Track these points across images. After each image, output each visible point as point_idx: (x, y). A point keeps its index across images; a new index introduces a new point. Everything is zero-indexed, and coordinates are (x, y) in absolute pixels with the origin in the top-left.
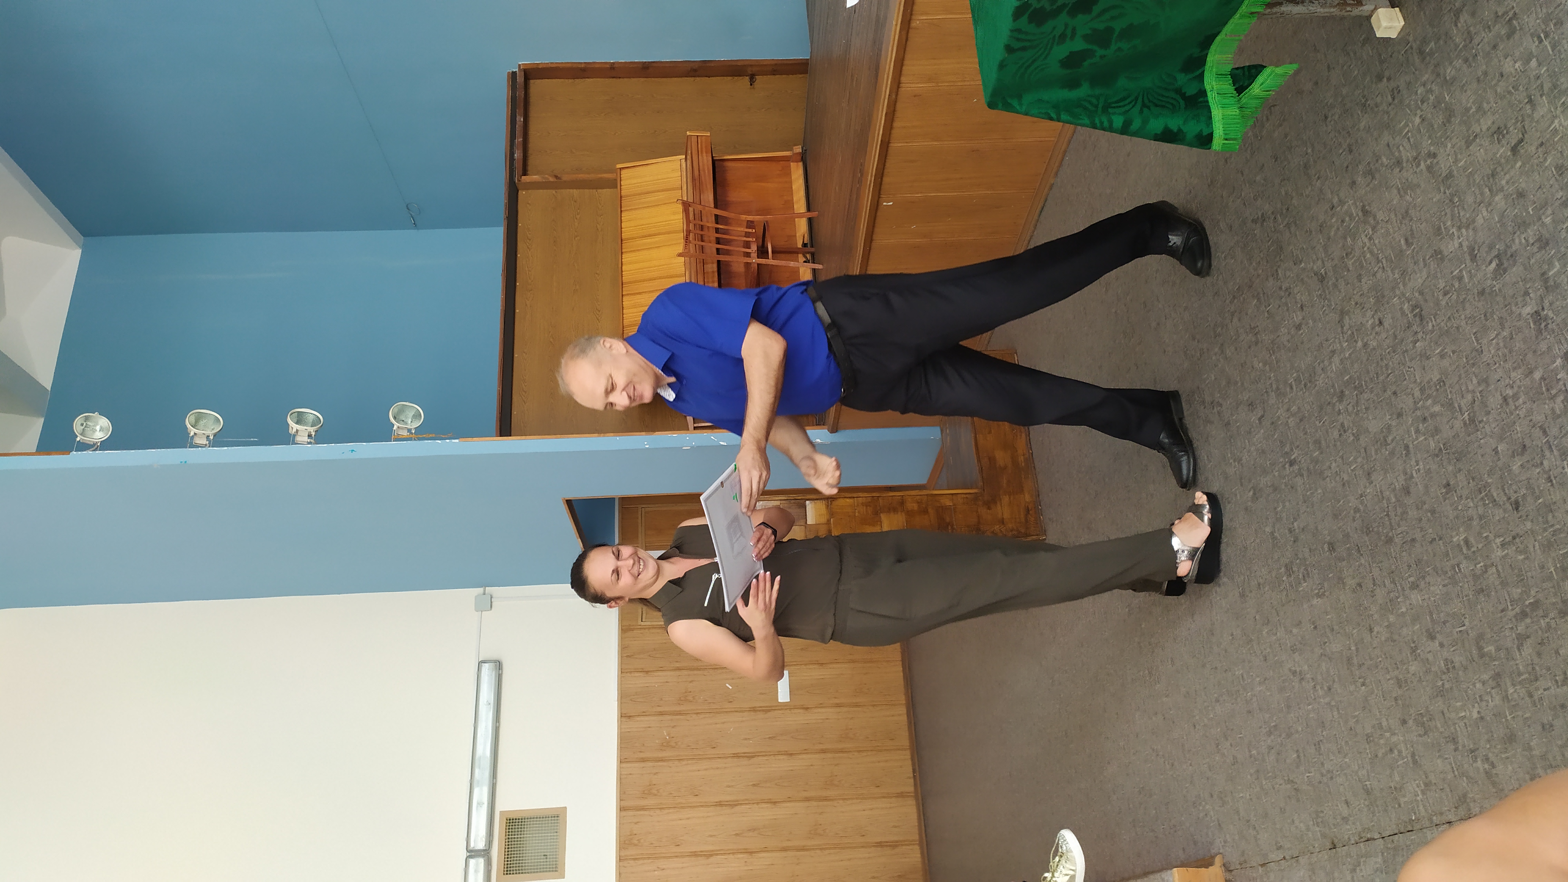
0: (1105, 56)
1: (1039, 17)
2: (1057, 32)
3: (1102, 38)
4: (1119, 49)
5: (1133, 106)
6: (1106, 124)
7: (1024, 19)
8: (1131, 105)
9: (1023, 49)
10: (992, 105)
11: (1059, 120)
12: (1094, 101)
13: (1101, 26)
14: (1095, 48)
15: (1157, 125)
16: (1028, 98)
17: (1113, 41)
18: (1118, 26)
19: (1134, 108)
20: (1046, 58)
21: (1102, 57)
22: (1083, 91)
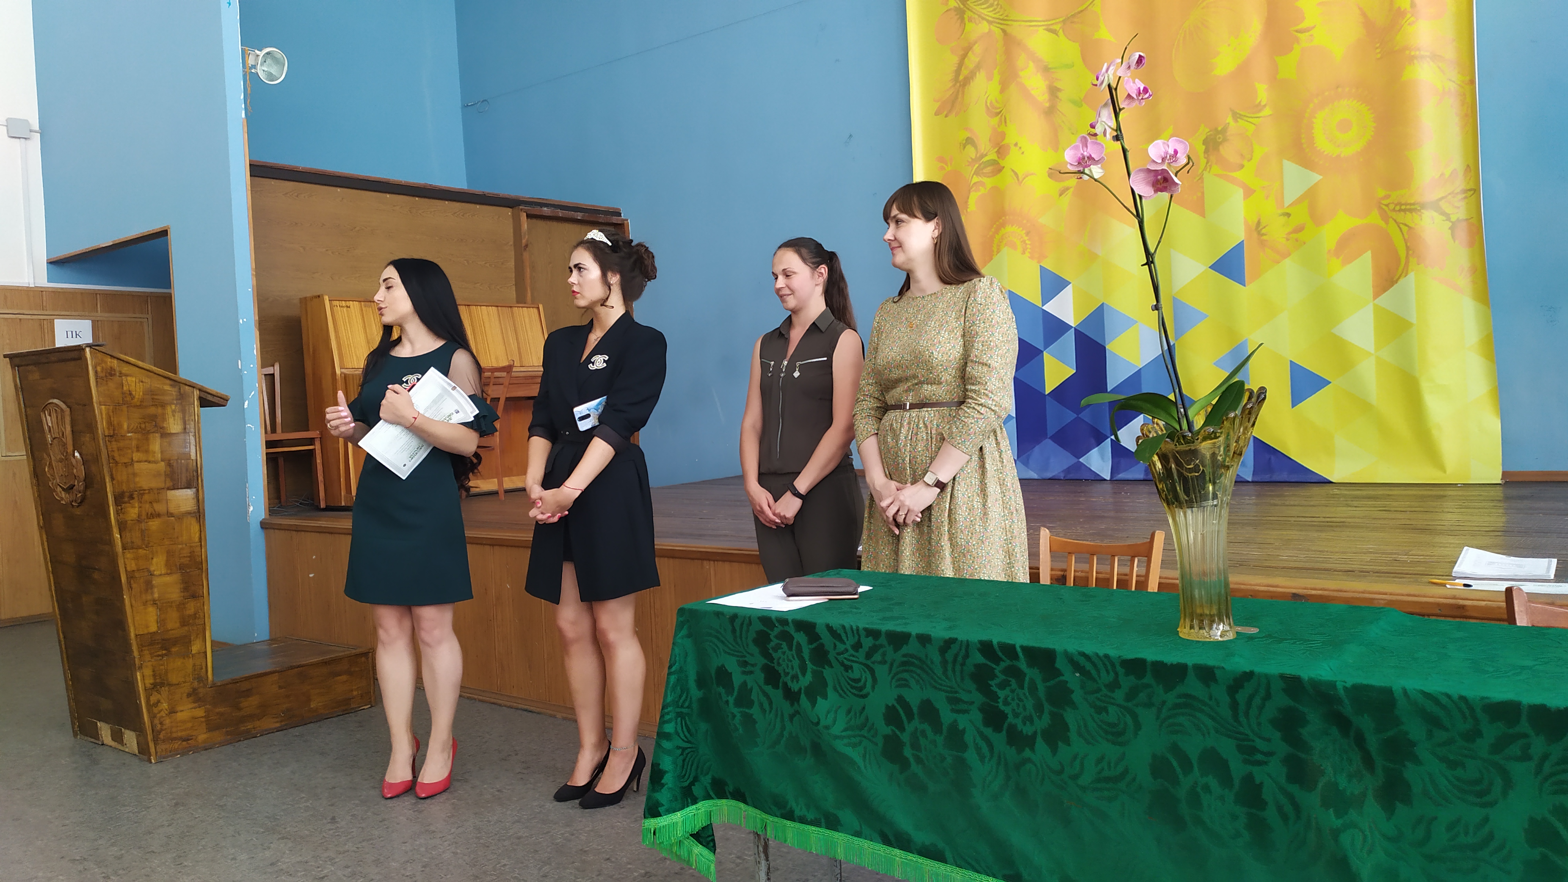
0: (728, 704)
1: (762, 640)
2: (748, 659)
3: (743, 699)
4: (734, 716)
5: (683, 740)
6: (667, 717)
7: (760, 627)
8: (684, 738)
9: (734, 631)
10: (681, 611)
11: (669, 674)
12: (687, 704)
13: (754, 696)
14: (735, 693)
15: (667, 764)
16: (688, 643)
17: (741, 709)
18: (755, 711)
19: (681, 741)
20: (726, 652)
21: (727, 702)
22: (696, 693)
